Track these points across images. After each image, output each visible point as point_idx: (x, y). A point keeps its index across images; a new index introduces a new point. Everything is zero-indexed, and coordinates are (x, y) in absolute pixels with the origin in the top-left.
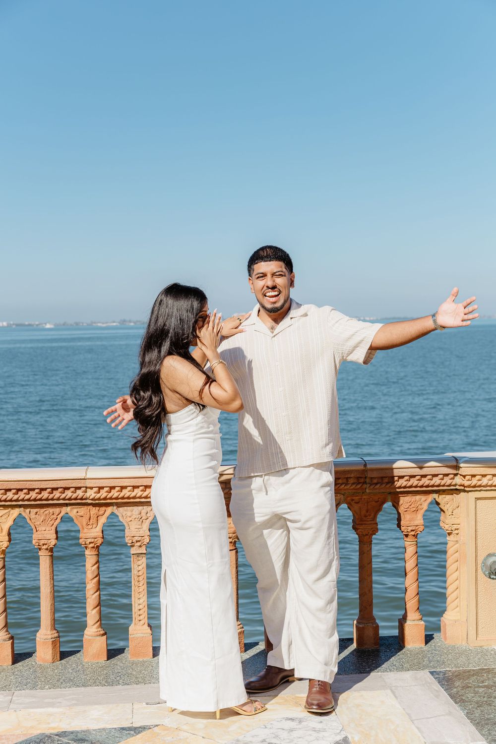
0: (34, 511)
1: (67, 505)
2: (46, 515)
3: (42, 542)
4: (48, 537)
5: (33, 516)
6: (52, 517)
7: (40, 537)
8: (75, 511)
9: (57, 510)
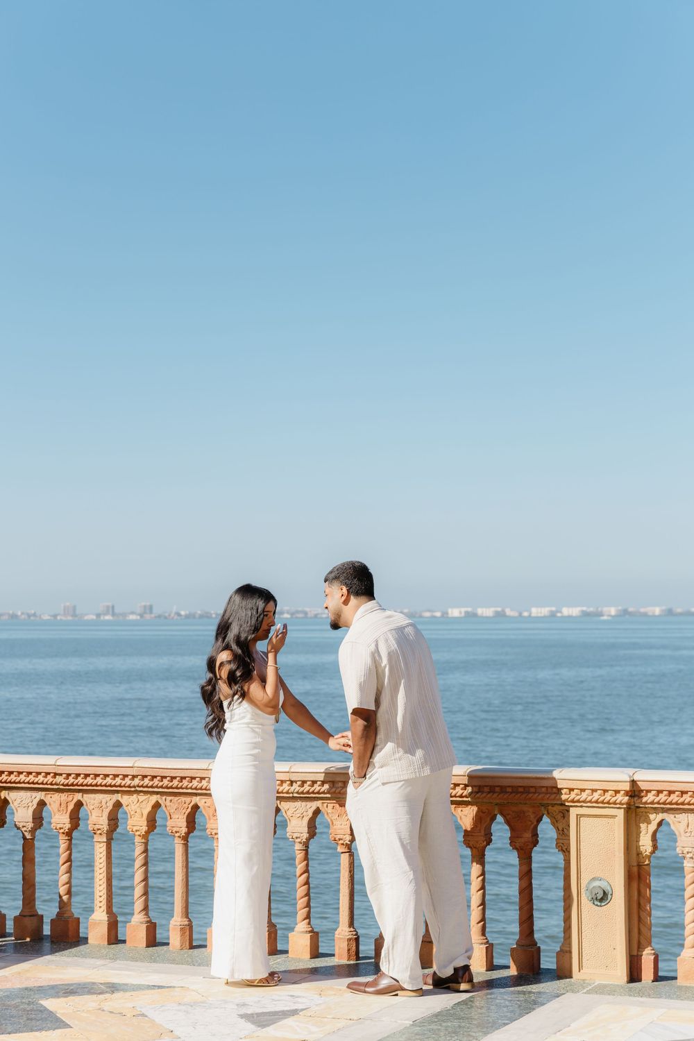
0: (169, 798)
1: (196, 795)
2: (179, 803)
3: (175, 830)
4: (180, 824)
5: (168, 803)
6: (185, 805)
7: (173, 824)
8: (204, 801)
9: (188, 799)
